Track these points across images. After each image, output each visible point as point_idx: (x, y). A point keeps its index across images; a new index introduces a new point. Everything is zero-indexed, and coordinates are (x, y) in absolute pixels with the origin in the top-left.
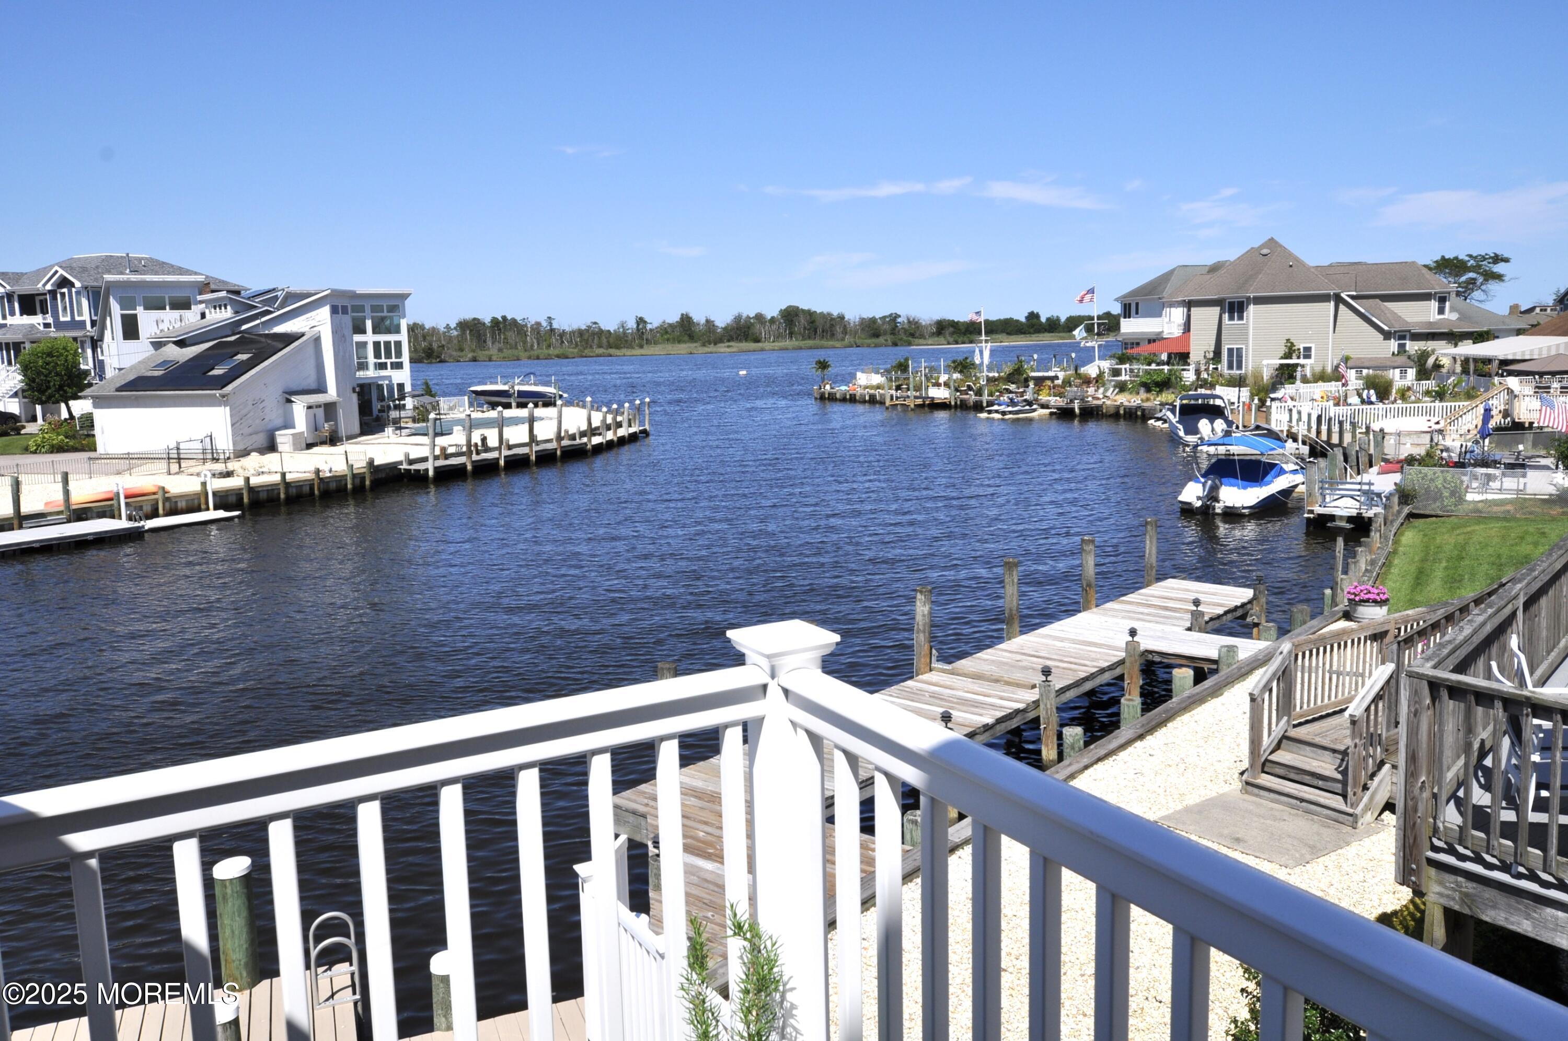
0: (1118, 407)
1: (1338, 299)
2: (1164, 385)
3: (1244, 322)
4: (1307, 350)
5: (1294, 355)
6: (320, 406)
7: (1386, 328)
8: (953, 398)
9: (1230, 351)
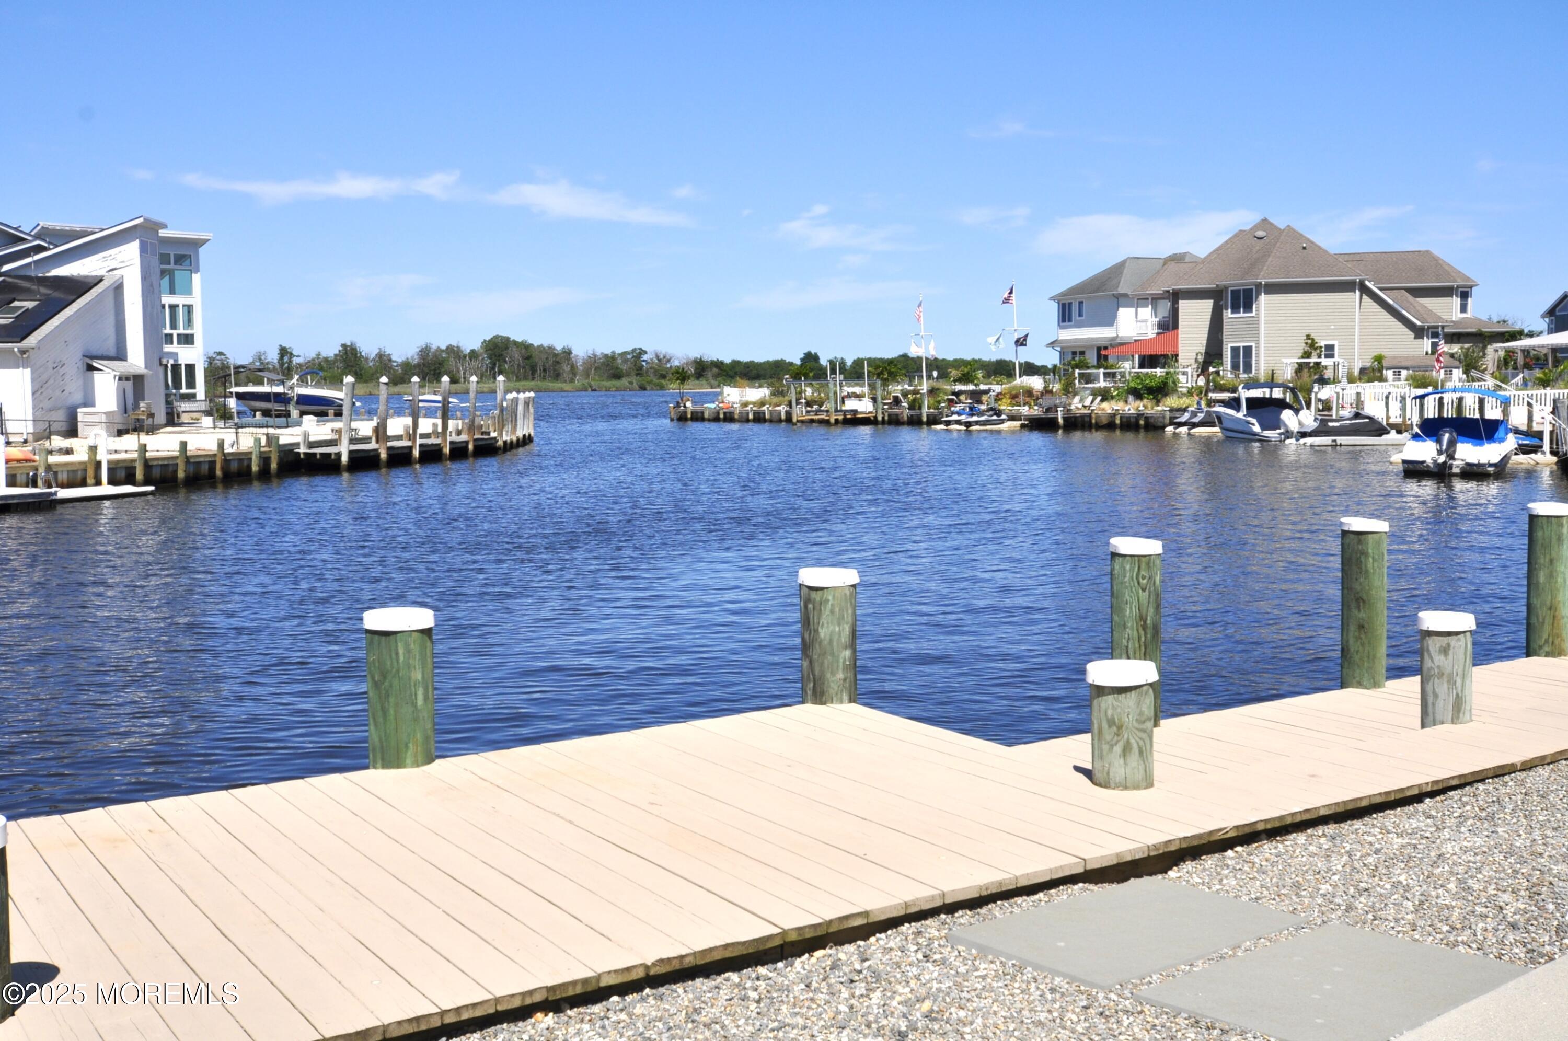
0: (1113, 416)
1: (1365, 290)
2: (1159, 391)
3: (1253, 314)
4: (1330, 348)
5: (1314, 354)
6: (127, 379)
7: (1418, 323)
8: (880, 412)
9: (1235, 350)
